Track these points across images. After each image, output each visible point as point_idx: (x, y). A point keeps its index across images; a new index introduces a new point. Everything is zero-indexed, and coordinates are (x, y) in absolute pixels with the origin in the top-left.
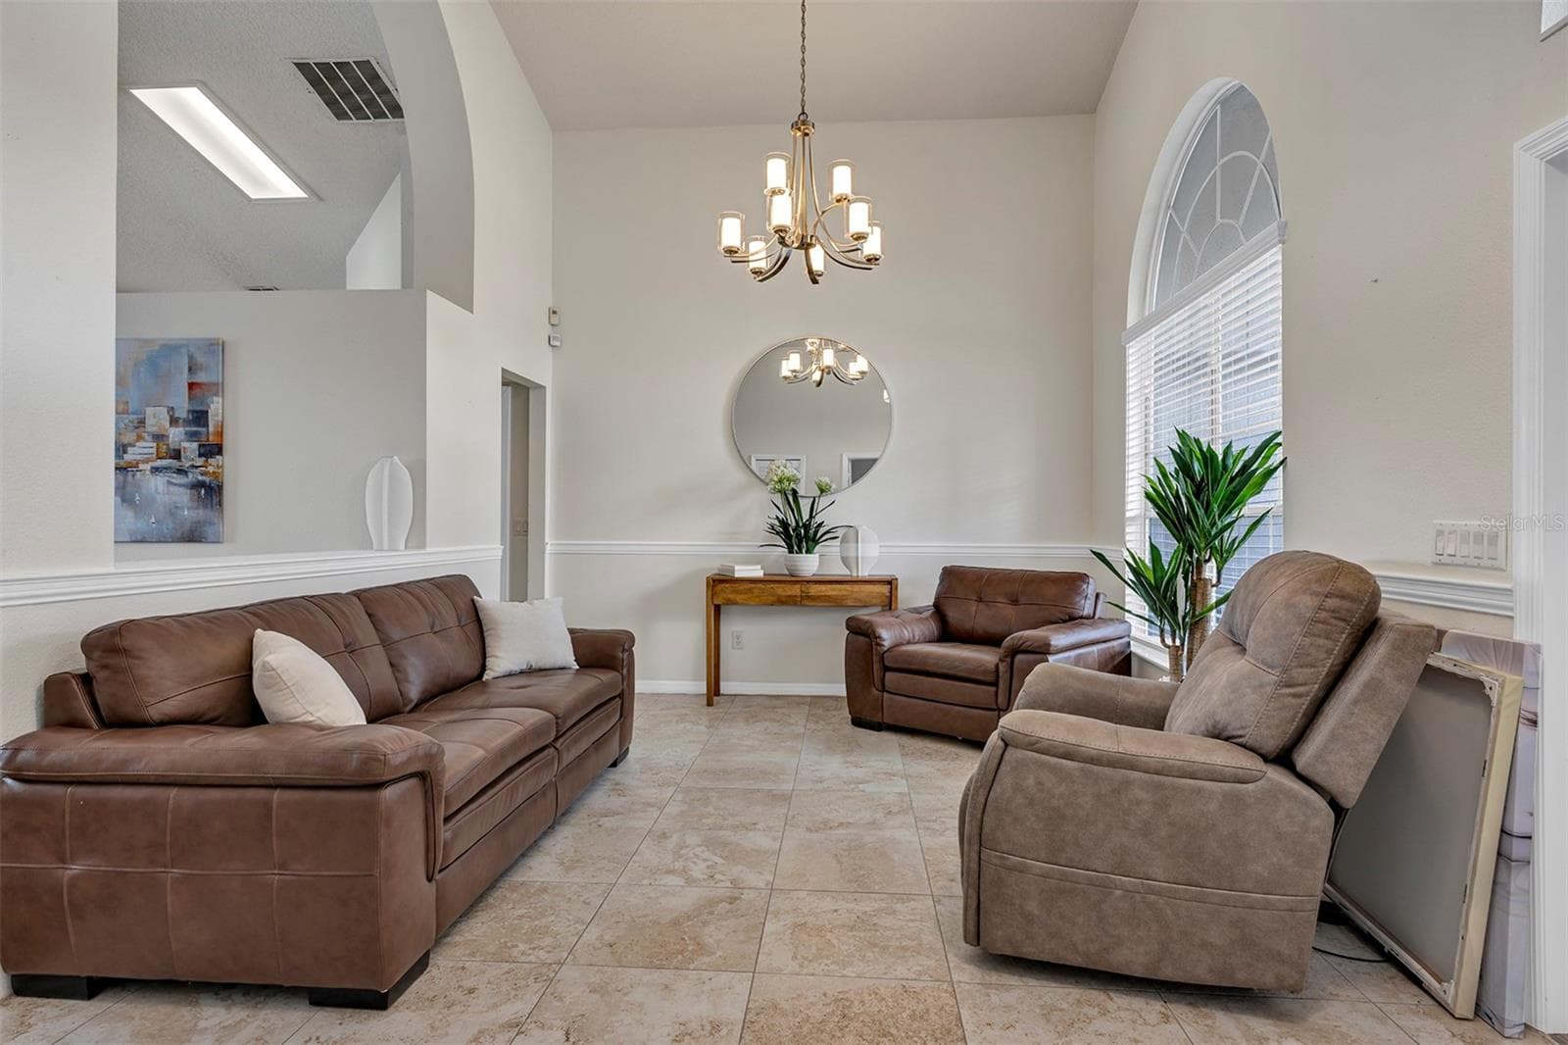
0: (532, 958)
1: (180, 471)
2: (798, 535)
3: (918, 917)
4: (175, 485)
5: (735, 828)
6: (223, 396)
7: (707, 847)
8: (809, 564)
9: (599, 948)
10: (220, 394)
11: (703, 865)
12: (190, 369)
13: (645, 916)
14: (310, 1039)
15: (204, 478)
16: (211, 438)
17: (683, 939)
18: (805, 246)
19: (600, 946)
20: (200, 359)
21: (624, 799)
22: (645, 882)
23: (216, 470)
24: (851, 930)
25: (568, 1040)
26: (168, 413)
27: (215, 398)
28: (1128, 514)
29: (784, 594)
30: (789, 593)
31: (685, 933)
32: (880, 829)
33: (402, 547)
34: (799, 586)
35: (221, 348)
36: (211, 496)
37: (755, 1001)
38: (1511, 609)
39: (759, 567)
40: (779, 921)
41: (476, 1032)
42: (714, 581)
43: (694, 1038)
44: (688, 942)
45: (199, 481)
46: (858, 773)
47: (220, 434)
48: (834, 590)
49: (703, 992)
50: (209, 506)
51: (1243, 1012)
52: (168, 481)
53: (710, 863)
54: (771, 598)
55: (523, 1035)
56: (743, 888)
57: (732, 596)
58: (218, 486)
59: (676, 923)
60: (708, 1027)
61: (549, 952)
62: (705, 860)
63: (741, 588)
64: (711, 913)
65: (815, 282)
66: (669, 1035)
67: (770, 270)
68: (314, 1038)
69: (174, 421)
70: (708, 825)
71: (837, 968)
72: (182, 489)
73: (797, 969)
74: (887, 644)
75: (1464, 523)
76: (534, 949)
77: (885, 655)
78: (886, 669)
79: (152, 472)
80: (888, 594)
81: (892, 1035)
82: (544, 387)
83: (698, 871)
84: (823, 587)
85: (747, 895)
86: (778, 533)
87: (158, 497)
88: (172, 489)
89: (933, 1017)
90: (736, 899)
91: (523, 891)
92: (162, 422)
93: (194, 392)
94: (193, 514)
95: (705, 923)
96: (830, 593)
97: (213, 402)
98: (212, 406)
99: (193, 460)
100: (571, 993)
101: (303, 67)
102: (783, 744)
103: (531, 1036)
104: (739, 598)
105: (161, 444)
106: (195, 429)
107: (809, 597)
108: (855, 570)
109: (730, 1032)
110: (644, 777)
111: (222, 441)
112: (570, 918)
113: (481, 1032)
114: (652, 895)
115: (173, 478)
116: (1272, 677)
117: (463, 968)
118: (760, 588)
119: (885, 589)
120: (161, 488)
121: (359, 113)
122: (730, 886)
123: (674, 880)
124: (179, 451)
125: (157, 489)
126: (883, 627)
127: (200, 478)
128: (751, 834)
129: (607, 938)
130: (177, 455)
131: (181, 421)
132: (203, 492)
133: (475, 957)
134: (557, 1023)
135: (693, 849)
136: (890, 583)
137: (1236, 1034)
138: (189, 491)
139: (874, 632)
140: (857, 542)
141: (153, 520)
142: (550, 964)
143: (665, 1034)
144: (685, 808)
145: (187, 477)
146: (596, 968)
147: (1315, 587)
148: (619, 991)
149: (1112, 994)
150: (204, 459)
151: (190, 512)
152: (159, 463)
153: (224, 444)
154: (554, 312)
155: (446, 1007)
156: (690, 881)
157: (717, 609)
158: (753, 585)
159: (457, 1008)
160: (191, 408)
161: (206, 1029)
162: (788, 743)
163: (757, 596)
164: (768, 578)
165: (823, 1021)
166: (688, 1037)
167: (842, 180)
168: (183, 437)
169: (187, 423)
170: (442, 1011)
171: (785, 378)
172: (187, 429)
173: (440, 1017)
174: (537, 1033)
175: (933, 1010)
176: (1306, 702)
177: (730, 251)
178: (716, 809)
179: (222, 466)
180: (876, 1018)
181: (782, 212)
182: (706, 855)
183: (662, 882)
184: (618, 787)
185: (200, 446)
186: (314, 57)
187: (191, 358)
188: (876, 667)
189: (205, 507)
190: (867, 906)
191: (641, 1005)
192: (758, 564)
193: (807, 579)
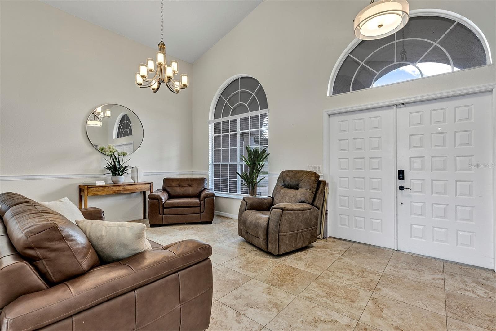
8: (122, 179)
24: (250, 264)
28: (209, 163)
29: (116, 190)
30: (118, 190)
34: (122, 187)
39: (104, 181)
42: (88, 188)
48: (133, 187)
54: (111, 192)
57: (96, 193)
60: (269, 290)
63: (100, 189)
71: (262, 270)
74: (164, 200)
77: (164, 204)
78: (165, 208)
80: (150, 187)
84: (130, 187)
86: (109, 169)
89: (288, 268)
96: (132, 188)
104: (99, 193)
107: (125, 190)
108: (136, 181)
118: (107, 189)
119: (149, 186)
126: (162, 196)
136: (150, 184)
139: (161, 198)
140: (137, 172)
158: (104, 188)
163: (106, 192)
164: (108, 185)
175: (286, 267)
188: (161, 208)
192: (103, 180)
193: (121, 184)
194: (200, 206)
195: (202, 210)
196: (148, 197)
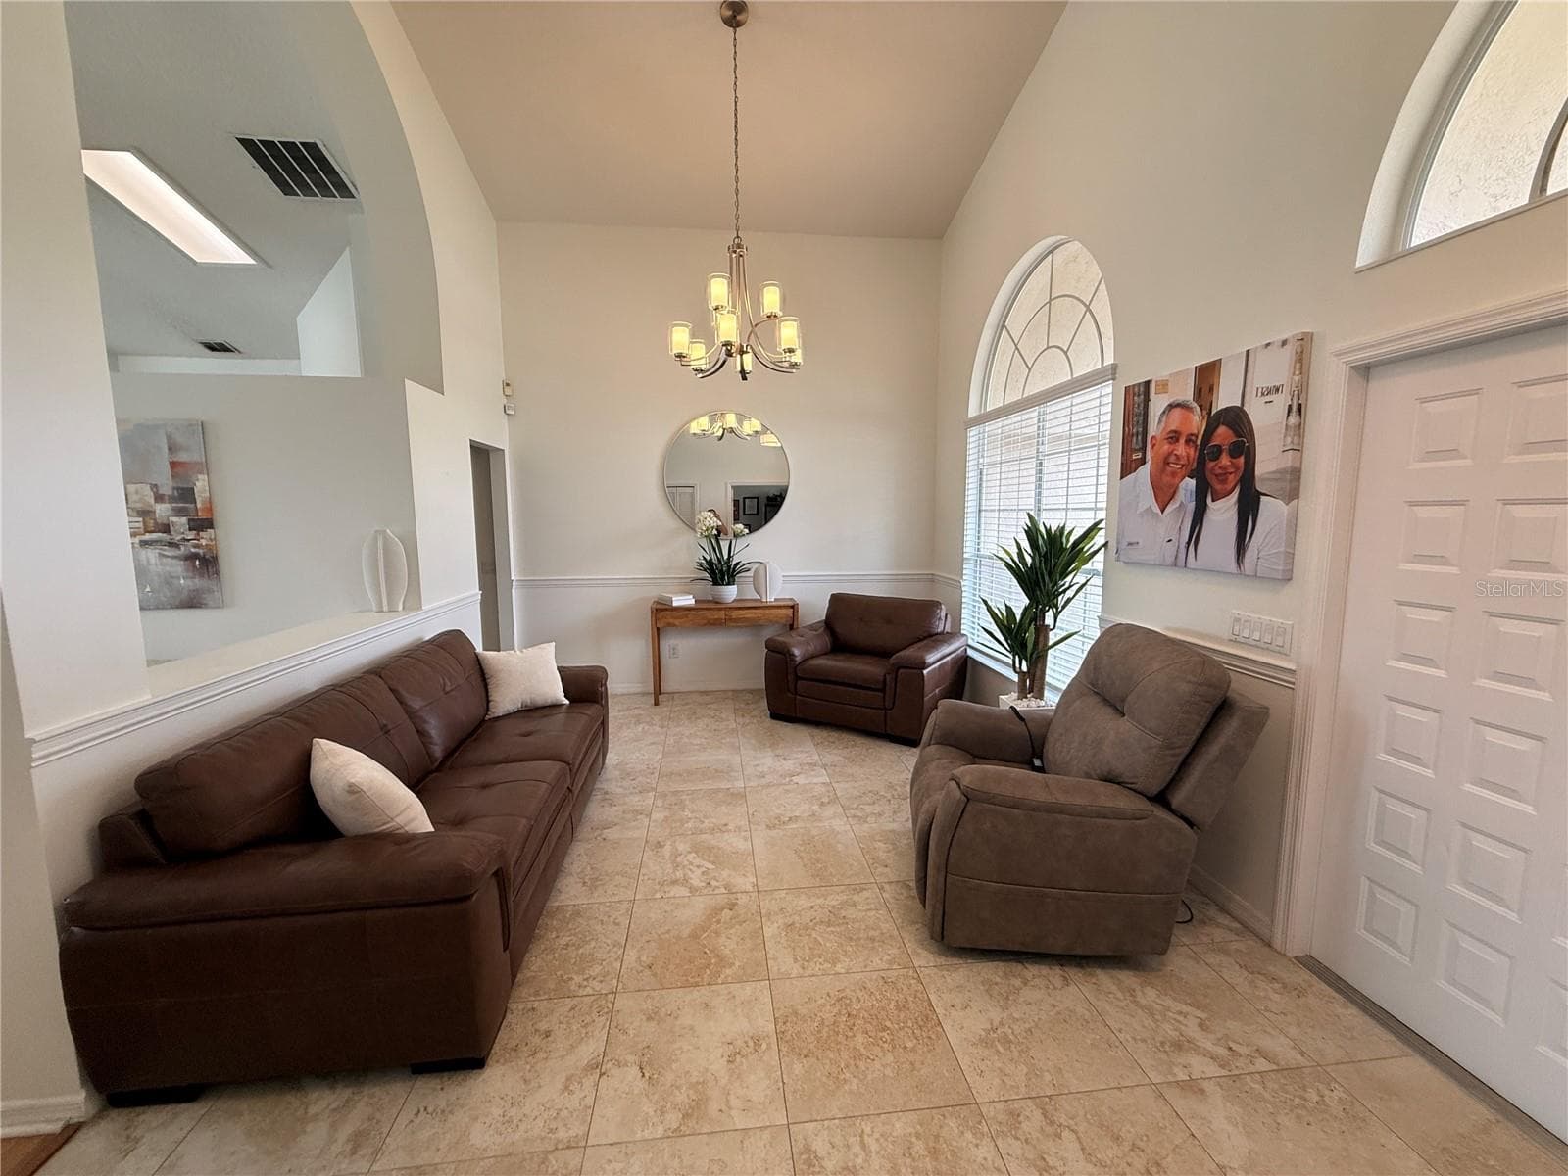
0: (589, 990)
1: (171, 544)
2: (721, 571)
3: (873, 906)
4: (168, 556)
5: (712, 831)
6: (208, 475)
7: (696, 852)
8: (730, 593)
9: (641, 972)
10: (205, 472)
11: (698, 872)
12: (170, 449)
13: (668, 931)
14: (419, 1111)
15: (197, 550)
16: (200, 514)
17: (705, 952)
18: (742, 352)
19: (642, 968)
20: (179, 439)
21: (616, 808)
22: (658, 895)
23: (210, 543)
24: (829, 926)
25: (643, 1076)
26: (152, 489)
27: (200, 477)
28: (965, 555)
29: (713, 617)
30: (716, 617)
31: (704, 946)
32: (821, 821)
33: (400, 608)
34: (723, 611)
35: (200, 428)
36: (207, 567)
37: (779, 1009)
38: (1293, 684)
39: (691, 596)
40: (773, 923)
41: (564, 1080)
42: (656, 610)
43: (743, 1057)
44: (710, 955)
45: (193, 553)
46: (788, 765)
47: (210, 509)
48: (750, 613)
49: (736, 1006)
50: (206, 576)
51: (1113, 969)
52: (159, 553)
53: (704, 869)
54: (701, 622)
55: (605, 1077)
56: (737, 892)
57: (671, 621)
58: (213, 557)
59: (694, 936)
60: (751, 1044)
61: (601, 982)
62: (698, 867)
63: (681, 614)
64: (719, 922)
65: (744, 379)
66: (723, 1057)
67: (708, 370)
68: (422, 1110)
69: (159, 498)
70: (691, 829)
71: (830, 966)
72: (174, 561)
73: (801, 971)
74: (798, 659)
75: (1258, 616)
76: (587, 979)
77: (798, 668)
78: (798, 678)
79: (141, 545)
80: (792, 617)
81: (888, 1028)
82: (503, 450)
83: (696, 880)
84: (741, 612)
85: (743, 899)
86: (705, 570)
87: (152, 568)
88: (164, 560)
89: (912, 1005)
90: (734, 904)
91: (560, 917)
92: (146, 498)
93: (176, 470)
94: (189, 583)
95: (718, 933)
96: (748, 616)
97: (198, 480)
98: (197, 483)
99: (183, 533)
100: (632, 1023)
101: (248, 144)
102: (724, 741)
103: (612, 1076)
104: (677, 622)
105: (147, 519)
106: (181, 505)
107: (732, 620)
108: (764, 596)
109: (769, 1047)
110: (625, 783)
111: (212, 514)
112: (609, 941)
113: (569, 1079)
114: (667, 908)
115: (165, 550)
116: (1157, 742)
117: (533, 1009)
118: (692, 614)
119: (789, 613)
120: (153, 561)
121: (307, 191)
122: (725, 891)
123: (680, 891)
124: (168, 525)
125: (148, 561)
126: (793, 646)
127: (193, 550)
128: (726, 835)
129: (644, 959)
130: (166, 529)
131: (166, 497)
132: (197, 562)
133: (539, 995)
134: (631, 1058)
135: (686, 856)
136: (792, 607)
137: (1114, 988)
138: (182, 562)
139: (789, 651)
140: (766, 574)
141: (148, 589)
142: (606, 994)
143: (719, 1056)
144: (667, 814)
145: (180, 548)
146: (645, 993)
147: (1190, 677)
148: (670, 1015)
149: (1027, 965)
150: (195, 532)
151: (185, 583)
152: (148, 537)
153: (214, 518)
154: (508, 385)
155: (530, 1056)
156: (693, 890)
157: (658, 629)
158: (687, 612)
159: (541, 1055)
160: (175, 485)
161: (317, 1115)
162: (728, 740)
163: (691, 620)
164: (699, 606)
165: (835, 1023)
166: (738, 1057)
167: (772, 299)
168: (170, 512)
169: (172, 499)
170: (528, 1060)
171: (694, 434)
172: (174, 505)
173: (528, 1067)
174: (615, 1071)
175: (911, 999)
176: (1180, 759)
177: (680, 356)
178: (692, 813)
179: (215, 539)
180: (872, 1012)
181: (728, 328)
182: (697, 861)
183: (672, 894)
184: (607, 796)
185: (189, 520)
186: (258, 135)
187: (169, 438)
188: (791, 678)
189: (202, 576)
190: (834, 900)
191: (692, 1028)
192: (690, 594)
193: (729, 605)
194: (883, 690)
195: (888, 704)
196: (766, 642)
